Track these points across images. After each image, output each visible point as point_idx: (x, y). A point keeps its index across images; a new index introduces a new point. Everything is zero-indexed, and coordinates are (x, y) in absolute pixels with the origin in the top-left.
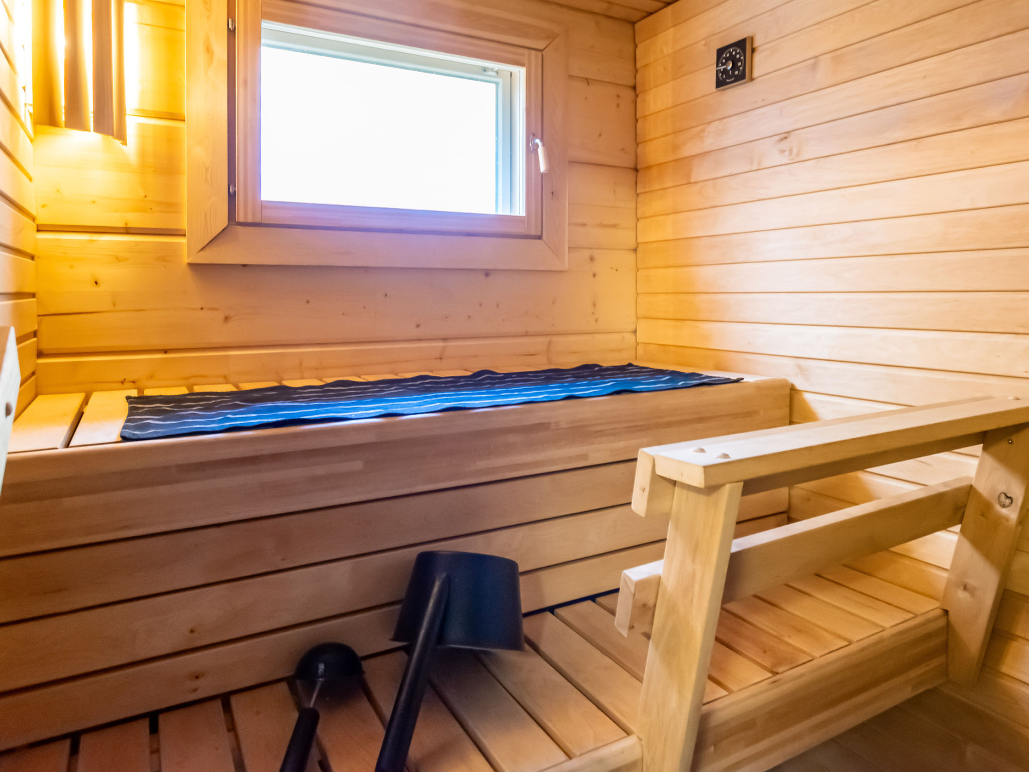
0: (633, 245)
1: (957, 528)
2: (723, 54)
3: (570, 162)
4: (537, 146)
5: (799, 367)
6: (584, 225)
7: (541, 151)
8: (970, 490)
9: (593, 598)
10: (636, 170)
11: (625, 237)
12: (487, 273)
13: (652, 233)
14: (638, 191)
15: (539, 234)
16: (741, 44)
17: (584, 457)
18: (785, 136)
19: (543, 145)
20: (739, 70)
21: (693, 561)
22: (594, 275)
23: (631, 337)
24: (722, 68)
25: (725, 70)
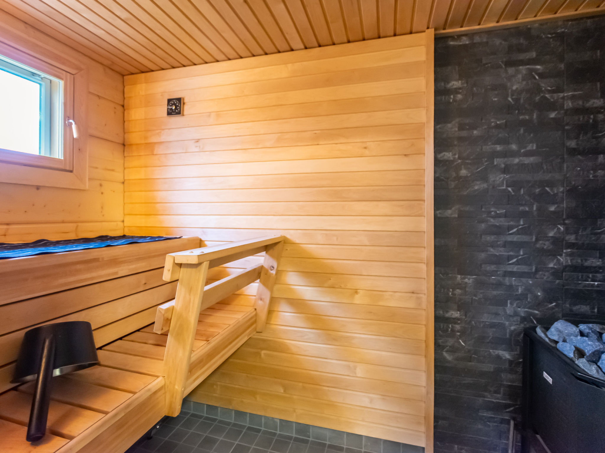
0: (122, 180)
1: (258, 281)
2: (170, 101)
3: (90, 135)
4: (71, 123)
5: (203, 231)
6: (97, 168)
7: (74, 127)
8: (262, 267)
9: (121, 339)
10: (124, 145)
11: (119, 176)
12: (38, 188)
13: (133, 175)
14: (125, 155)
15: (72, 169)
16: (179, 100)
17: (116, 273)
18: (197, 141)
19: (76, 124)
20: (178, 110)
21: (190, 295)
22: (102, 193)
23: (121, 224)
24: (170, 107)
25: (171, 109)
